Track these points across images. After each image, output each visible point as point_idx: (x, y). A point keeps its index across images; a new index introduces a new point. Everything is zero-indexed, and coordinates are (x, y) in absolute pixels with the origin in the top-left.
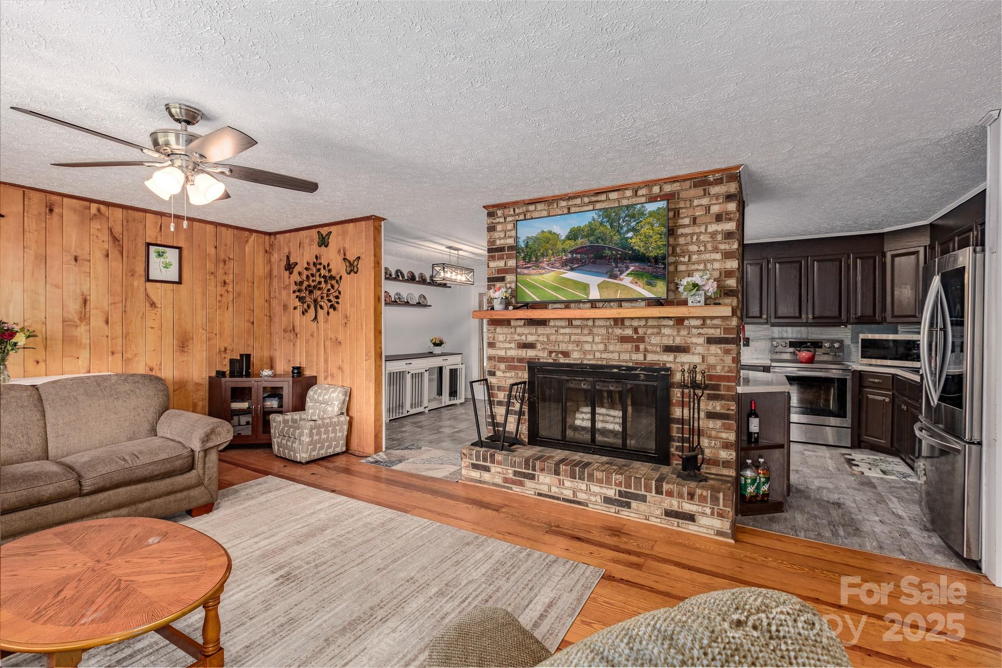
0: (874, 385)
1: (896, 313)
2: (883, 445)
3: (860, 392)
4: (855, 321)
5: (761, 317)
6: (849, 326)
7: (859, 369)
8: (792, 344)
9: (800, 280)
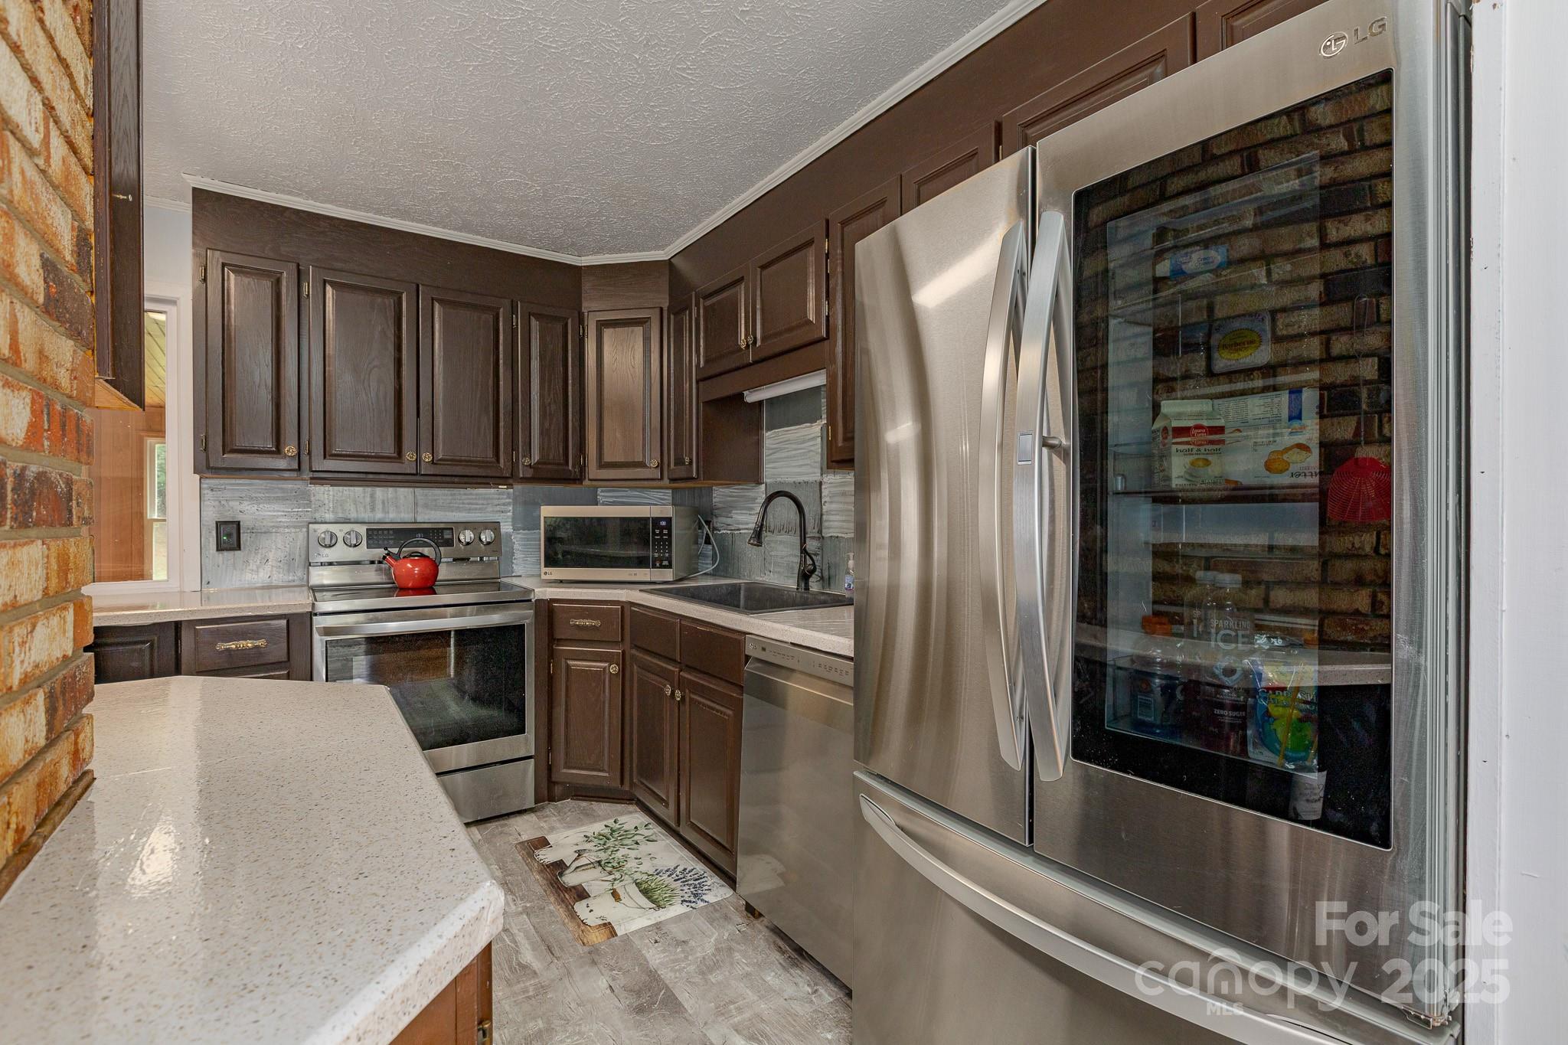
0: (585, 636)
1: (607, 458)
2: (605, 784)
3: (552, 654)
4: (529, 473)
5: (278, 451)
6: (518, 487)
7: (548, 597)
8: (375, 536)
9: (398, 348)
